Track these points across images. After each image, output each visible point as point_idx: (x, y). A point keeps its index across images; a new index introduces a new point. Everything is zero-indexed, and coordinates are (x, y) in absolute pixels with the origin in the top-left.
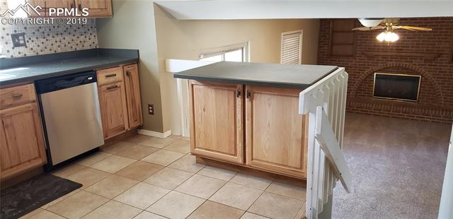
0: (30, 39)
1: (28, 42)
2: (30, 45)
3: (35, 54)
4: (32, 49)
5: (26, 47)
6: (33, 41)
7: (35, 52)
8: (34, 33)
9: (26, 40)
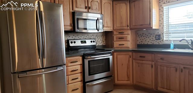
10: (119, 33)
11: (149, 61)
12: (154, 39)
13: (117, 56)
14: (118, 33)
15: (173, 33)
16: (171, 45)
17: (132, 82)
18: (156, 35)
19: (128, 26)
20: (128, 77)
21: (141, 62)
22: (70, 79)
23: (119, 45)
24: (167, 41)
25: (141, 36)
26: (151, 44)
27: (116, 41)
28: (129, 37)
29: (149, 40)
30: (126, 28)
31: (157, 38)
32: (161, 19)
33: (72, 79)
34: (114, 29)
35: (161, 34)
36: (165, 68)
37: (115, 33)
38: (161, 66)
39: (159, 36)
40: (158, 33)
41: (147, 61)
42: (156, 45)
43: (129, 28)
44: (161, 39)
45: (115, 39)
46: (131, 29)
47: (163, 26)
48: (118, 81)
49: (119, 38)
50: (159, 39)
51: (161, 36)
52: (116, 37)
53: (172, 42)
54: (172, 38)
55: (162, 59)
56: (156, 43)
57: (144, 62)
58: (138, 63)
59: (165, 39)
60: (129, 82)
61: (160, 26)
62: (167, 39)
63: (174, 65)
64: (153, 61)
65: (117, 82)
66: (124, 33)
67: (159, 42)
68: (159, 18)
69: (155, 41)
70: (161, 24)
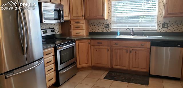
0: (170, 25)
1: (169, 26)
2: (169, 28)
3: (171, 32)
4: (170, 30)
5: (168, 29)
6: (171, 26)
7: (171, 31)
8: (173, 23)
9: (168, 26)
10: (76, 22)
11: (106, 46)
12: (104, 27)
13: (78, 44)
14: (74, 23)
15: (118, 23)
16: (118, 32)
17: (90, 64)
18: (105, 25)
19: (83, 17)
20: (88, 61)
21: (99, 47)
22: (46, 71)
23: (77, 33)
24: (114, 30)
25: (92, 25)
26: (101, 31)
27: (74, 30)
28: (84, 26)
29: (99, 28)
30: (81, 18)
31: (106, 27)
32: (109, 11)
33: (47, 70)
34: (71, 18)
35: (109, 24)
36: (119, 51)
37: (72, 22)
38: (115, 49)
39: (108, 25)
40: (107, 23)
41: (104, 46)
42: (105, 32)
43: (83, 18)
44: (109, 28)
45: (72, 28)
46: (85, 19)
47: (111, 17)
48: (80, 65)
49: (76, 27)
50: (108, 28)
51: (109, 26)
52: (73, 26)
53: (119, 30)
54: (117, 27)
55: (116, 44)
56: (105, 30)
57: (101, 47)
58: (96, 48)
59: (112, 28)
60: (88, 65)
61: (109, 17)
62: (114, 28)
63: (125, 48)
64: (108, 46)
65: (78, 66)
66: (80, 23)
67: (108, 30)
68: (108, 11)
69: (104, 29)
70: (109, 15)
